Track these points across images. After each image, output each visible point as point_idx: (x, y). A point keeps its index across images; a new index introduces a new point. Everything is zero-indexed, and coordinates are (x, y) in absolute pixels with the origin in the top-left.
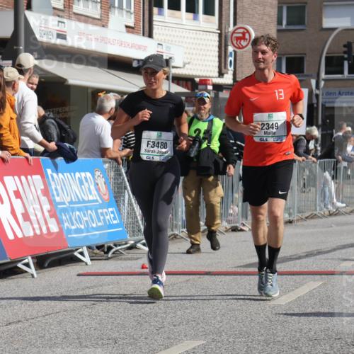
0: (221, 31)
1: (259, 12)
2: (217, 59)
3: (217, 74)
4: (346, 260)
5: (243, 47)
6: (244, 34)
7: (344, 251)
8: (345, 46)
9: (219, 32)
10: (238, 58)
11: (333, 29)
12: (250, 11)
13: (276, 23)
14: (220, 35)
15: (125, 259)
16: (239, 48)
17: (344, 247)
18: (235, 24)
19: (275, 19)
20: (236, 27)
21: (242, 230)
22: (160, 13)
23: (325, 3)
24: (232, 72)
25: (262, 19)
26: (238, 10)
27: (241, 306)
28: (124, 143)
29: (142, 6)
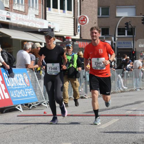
0: (75, 17)
1: (90, 10)
2: (73, 29)
3: (73, 35)
4: (128, 110)
5: (84, 24)
6: (84, 18)
7: (127, 107)
8: (125, 24)
9: (74, 18)
10: (82, 28)
11: (121, 17)
12: (86, 10)
13: (97, 14)
14: (74, 19)
15: (37, 110)
16: (82, 24)
17: (127, 105)
18: (80, 14)
19: (97, 13)
20: (81, 16)
21: (85, 98)
22: (49, 10)
23: (117, 7)
24: (79, 34)
25: (91, 13)
26: (81, 9)
27: (85, 129)
28: (35, 62)
29: (42, 7)
